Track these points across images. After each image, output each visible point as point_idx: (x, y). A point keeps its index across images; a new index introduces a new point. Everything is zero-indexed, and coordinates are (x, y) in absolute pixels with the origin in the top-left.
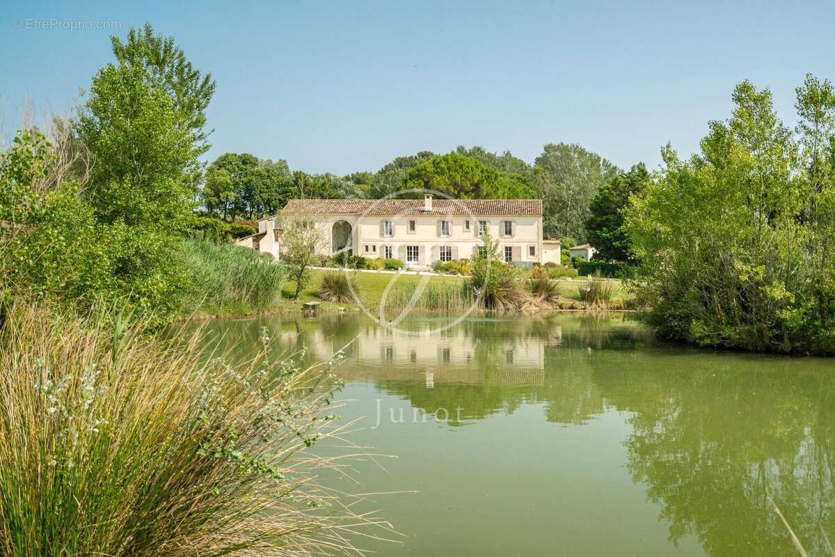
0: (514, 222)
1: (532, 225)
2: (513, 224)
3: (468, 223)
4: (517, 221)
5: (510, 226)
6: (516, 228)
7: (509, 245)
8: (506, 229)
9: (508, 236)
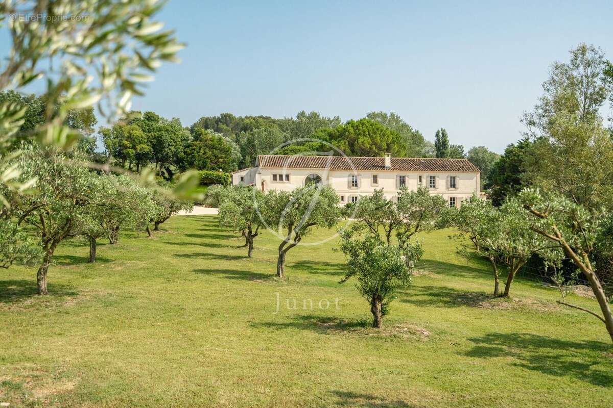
0: (458, 177)
1: (472, 179)
2: (457, 179)
3: (420, 177)
4: (460, 176)
5: (454, 181)
6: (459, 182)
7: (453, 196)
8: (451, 183)
9: (453, 189)
